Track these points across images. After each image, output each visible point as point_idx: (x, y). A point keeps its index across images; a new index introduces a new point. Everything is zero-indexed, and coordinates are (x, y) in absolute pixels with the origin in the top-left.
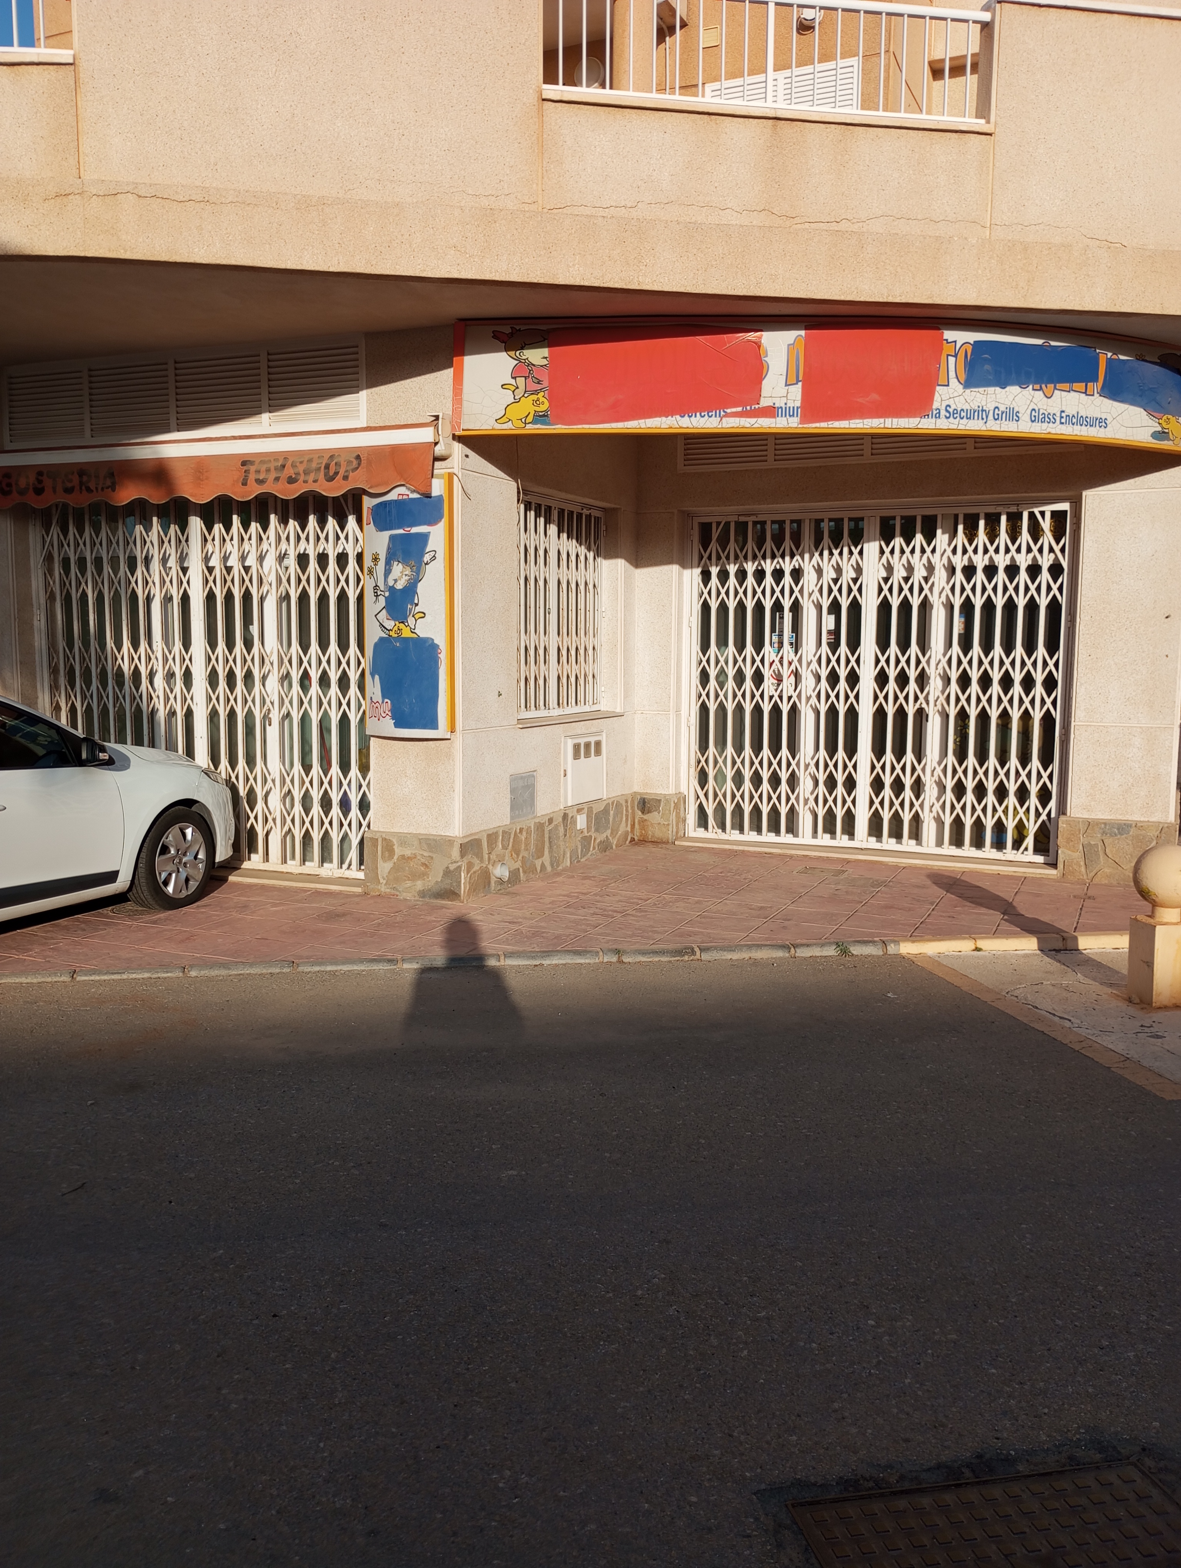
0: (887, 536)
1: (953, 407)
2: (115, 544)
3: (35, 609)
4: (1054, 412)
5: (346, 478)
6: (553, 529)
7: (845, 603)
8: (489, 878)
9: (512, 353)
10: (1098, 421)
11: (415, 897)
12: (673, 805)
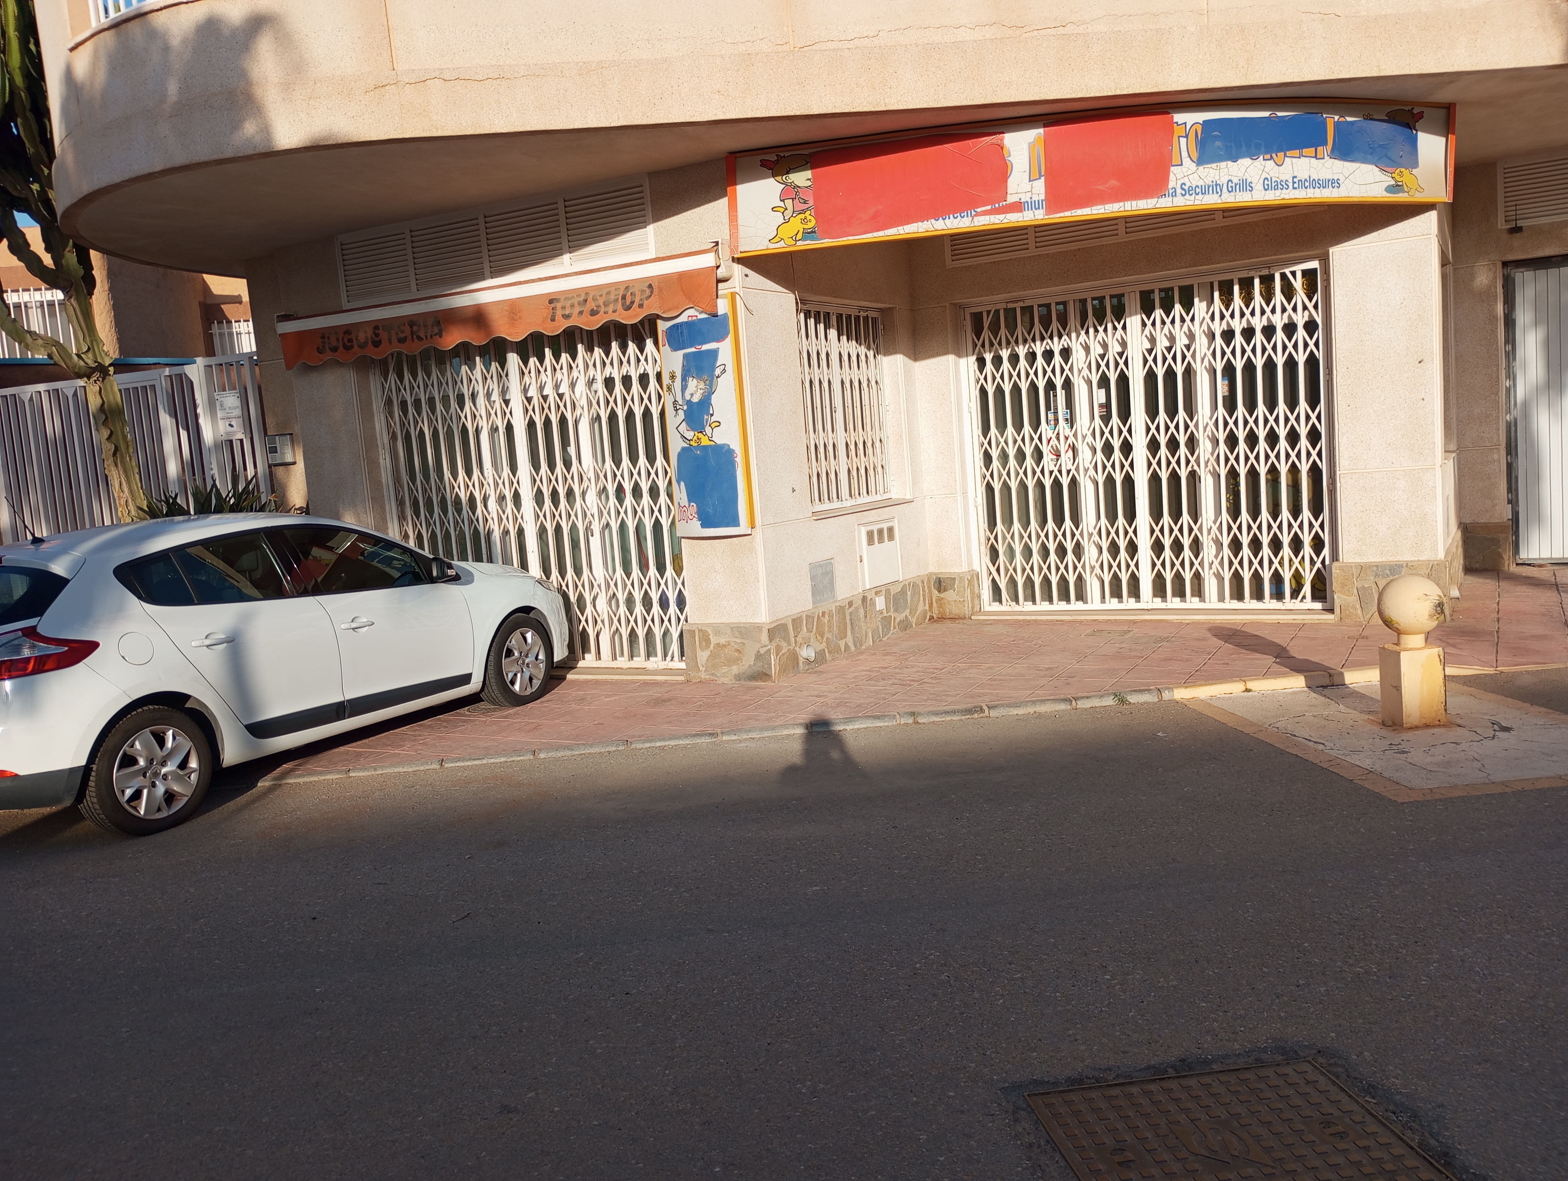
0: (1148, 310)
1: (1188, 184)
2: (444, 385)
3: (380, 449)
4: (1287, 178)
5: (641, 306)
6: (833, 333)
7: (1113, 377)
8: (798, 659)
9: (779, 178)
10: (1330, 183)
11: (732, 680)
12: (967, 582)
